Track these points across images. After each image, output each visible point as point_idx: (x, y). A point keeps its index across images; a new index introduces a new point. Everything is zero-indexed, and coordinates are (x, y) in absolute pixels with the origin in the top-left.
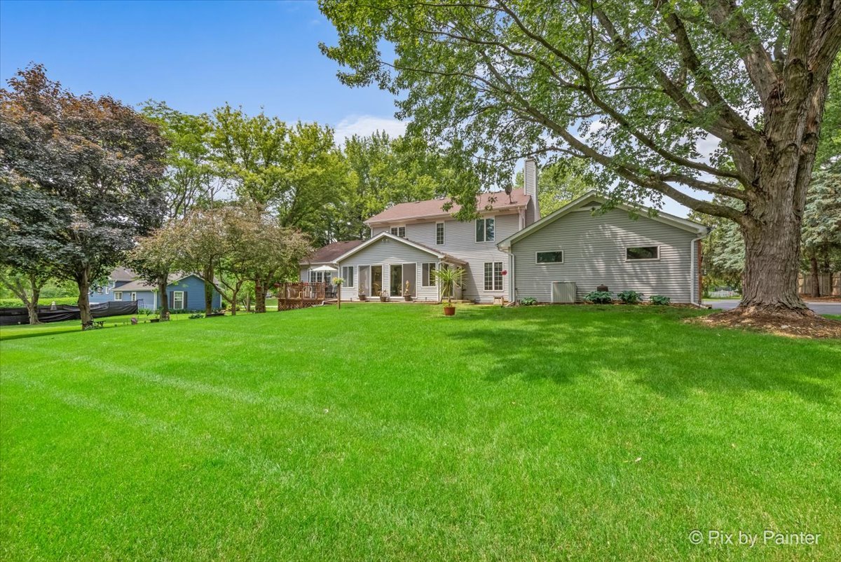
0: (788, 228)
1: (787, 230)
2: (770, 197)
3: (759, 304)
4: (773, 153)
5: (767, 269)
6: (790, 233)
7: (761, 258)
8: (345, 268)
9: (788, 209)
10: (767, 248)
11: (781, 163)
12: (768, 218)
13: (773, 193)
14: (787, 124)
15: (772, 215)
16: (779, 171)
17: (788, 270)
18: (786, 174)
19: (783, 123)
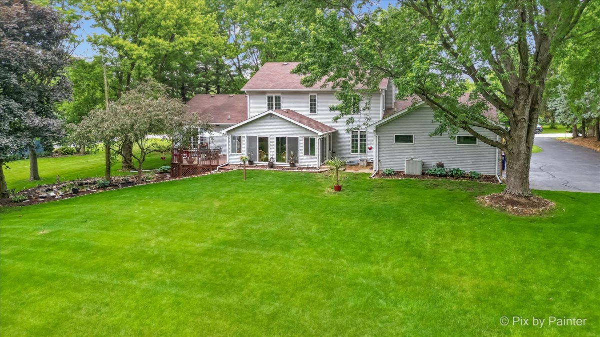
0: (523, 157)
1: (522, 158)
2: (515, 141)
3: (510, 193)
4: (515, 120)
5: (514, 175)
6: (524, 159)
7: (512, 170)
8: (233, 137)
9: (523, 148)
10: (514, 165)
11: (519, 125)
12: (514, 151)
13: (516, 139)
14: (521, 108)
15: (515, 150)
16: (518, 129)
17: (523, 177)
18: (521, 131)
19: (519, 107)
